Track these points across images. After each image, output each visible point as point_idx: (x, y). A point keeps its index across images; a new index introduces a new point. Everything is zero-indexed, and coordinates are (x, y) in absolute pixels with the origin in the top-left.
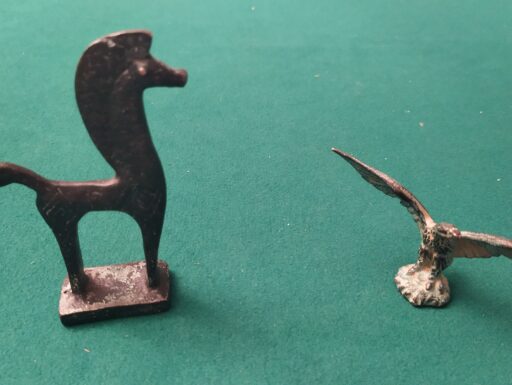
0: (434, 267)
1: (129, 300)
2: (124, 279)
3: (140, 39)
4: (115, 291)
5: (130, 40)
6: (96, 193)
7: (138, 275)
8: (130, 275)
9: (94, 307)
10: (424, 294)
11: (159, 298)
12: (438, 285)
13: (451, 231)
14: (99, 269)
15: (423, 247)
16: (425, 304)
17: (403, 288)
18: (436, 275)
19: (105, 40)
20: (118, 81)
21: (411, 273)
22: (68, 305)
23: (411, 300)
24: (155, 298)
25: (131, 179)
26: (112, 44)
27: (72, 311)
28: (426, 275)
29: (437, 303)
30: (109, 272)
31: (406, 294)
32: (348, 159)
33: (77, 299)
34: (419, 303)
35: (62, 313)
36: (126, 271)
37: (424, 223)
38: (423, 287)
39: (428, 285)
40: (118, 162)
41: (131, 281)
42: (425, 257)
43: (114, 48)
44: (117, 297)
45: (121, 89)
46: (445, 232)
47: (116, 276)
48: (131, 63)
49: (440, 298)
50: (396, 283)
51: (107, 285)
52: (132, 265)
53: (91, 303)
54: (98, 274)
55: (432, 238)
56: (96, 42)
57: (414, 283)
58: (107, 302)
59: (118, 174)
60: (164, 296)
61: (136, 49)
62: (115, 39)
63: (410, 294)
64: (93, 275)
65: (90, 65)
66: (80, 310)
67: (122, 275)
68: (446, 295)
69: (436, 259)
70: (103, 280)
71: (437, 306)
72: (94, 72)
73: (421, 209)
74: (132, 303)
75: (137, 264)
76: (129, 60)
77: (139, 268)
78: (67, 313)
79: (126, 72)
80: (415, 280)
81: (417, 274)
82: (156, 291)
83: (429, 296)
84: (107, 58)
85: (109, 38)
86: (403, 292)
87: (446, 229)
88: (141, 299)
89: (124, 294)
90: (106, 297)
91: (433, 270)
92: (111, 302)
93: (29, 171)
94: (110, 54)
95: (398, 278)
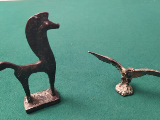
0: (127, 83)
1: (47, 101)
2: (44, 95)
3: (45, 14)
4: (42, 99)
5: (42, 15)
6: (34, 67)
7: (48, 93)
8: (45, 94)
9: (37, 105)
10: (126, 92)
11: (57, 99)
12: (129, 88)
13: (132, 69)
14: (34, 94)
15: (123, 77)
16: (127, 95)
17: (119, 92)
18: (128, 85)
19: (34, 16)
20: (39, 29)
21: (120, 86)
22: (27, 107)
23: (122, 95)
24: (55, 99)
25: (45, 60)
26: (36, 17)
27: (29, 108)
28: (125, 86)
29: (130, 93)
30: (38, 94)
31: (120, 93)
32: (94, 54)
33: (30, 104)
34: (125, 95)
35: (26, 110)
36: (44, 93)
37: (121, 69)
38: (125, 89)
39: (126, 89)
40: (40, 55)
41: (46, 95)
42: (124, 80)
43: (37, 18)
44: (43, 101)
45: (40, 31)
46: (130, 70)
47: (41, 95)
48: (43, 23)
49: (131, 92)
50: (116, 90)
51: (39, 98)
52: (45, 91)
53: (35, 105)
54: (34, 96)
55: (125, 73)
56: (31, 17)
57: (122, 89)
58: (40, 103)
59: (40, 60)
60: (58, 98)
61: (44, 18)
62: (37, 16)
63: (121, 93)
64: (33, 96)
65: (30, 25)
66: (32, 107)
67: (43, 94)
68: (132, 91)
69: (127, 80)
70: (37, 97)
71: (130, 95)
72: (31, 27)
73: (120, 65)
74: (49, 102)
75: (46, 90)
76: (42, 22)
77: (47, 91)
78: (28, 109)
79: (41, 26)
80: (122, 88)
81: (122, 86)
82: (55, 97)
83: (127, 92)
84: (35, 22)
85: (35, 16)
86: (119, 93)
87: (130, 69)
88: (51, 100)
89: (45, 100)
90: (40, 102)
91: (127, 84)
92: (42, 102)
93: (11, 63)
94: (36, 20)
95: (116, 89)
